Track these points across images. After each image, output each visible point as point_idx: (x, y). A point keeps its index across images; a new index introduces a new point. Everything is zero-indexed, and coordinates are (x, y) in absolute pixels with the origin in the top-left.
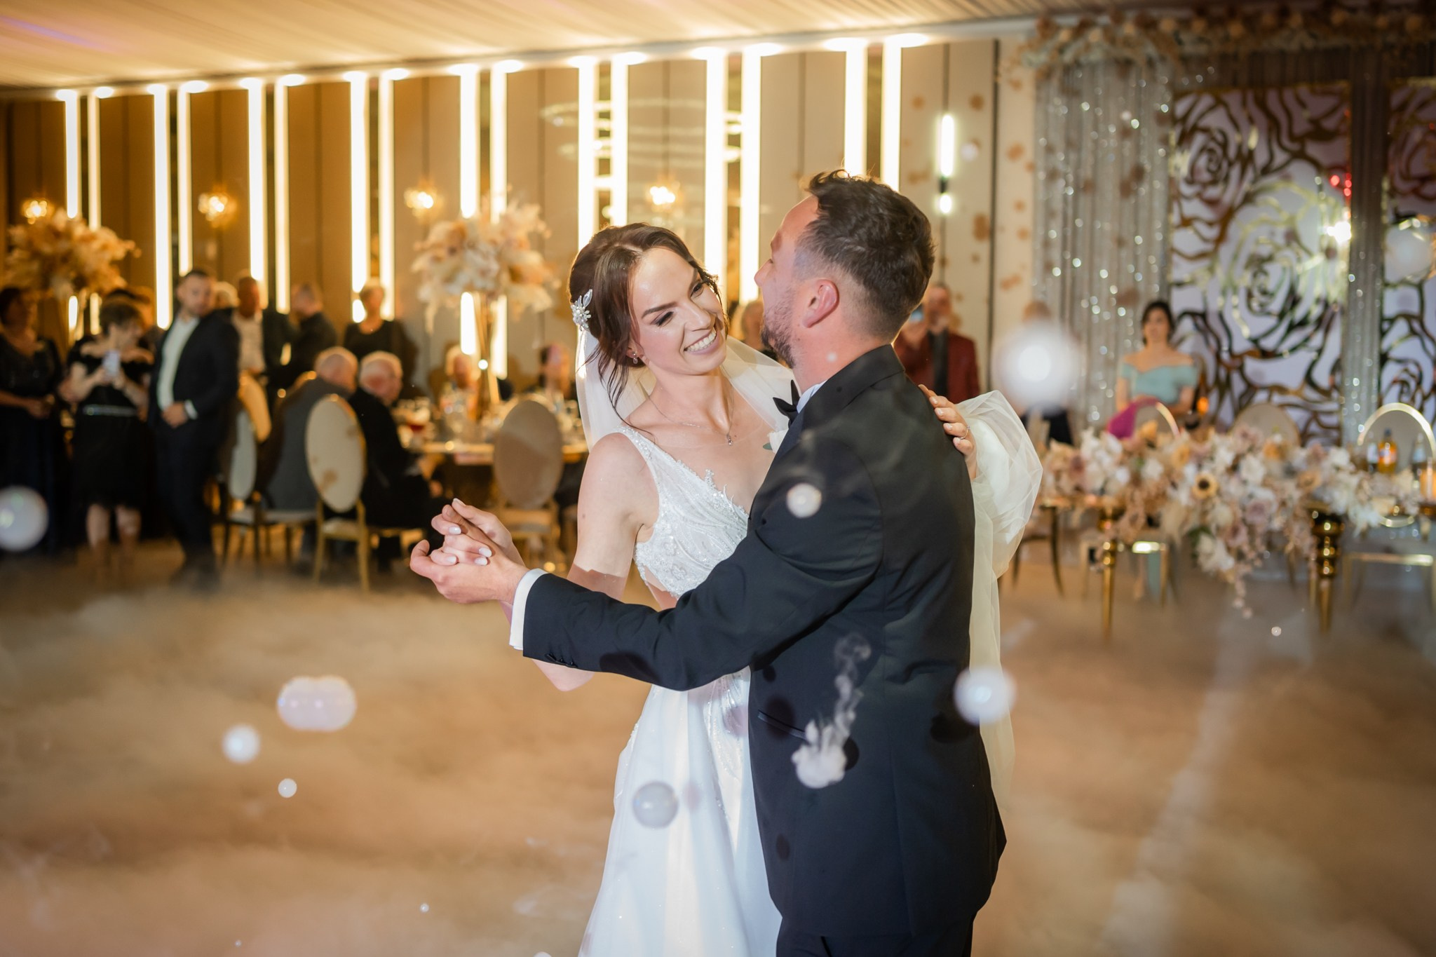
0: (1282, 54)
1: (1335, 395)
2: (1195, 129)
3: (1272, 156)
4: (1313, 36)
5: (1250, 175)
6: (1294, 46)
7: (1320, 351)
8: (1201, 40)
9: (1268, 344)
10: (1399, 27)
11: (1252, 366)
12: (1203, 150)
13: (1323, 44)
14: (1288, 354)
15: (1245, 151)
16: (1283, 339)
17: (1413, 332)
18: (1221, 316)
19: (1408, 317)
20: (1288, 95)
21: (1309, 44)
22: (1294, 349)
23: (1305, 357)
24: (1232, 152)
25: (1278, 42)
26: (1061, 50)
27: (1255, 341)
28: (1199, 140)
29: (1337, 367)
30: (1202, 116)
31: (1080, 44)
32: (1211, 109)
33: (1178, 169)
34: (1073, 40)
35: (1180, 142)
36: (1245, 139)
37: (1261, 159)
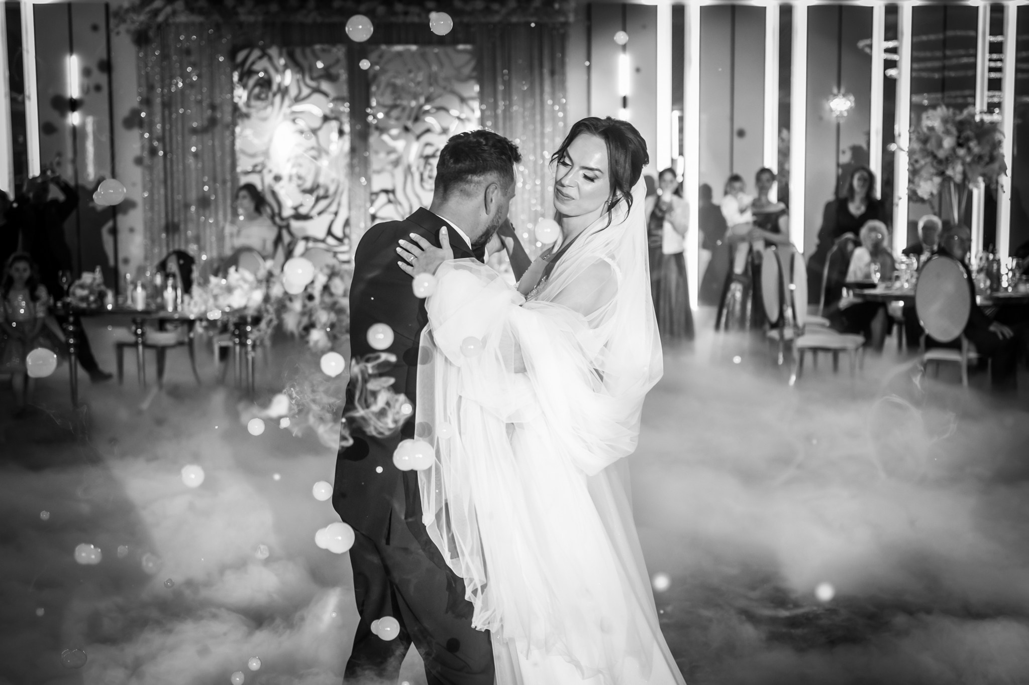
0: (302, 25)
1: (346, 241)
2: (250, 72)
3: (300, 90)
4: (321, 15)
5: (287, 102)
6: (309, 20)
7: (336, 214)
8: (250, 13)
9: (303, 211)
11: (295, 225)
12: (255, 86)
13: (327, 20)
14: (317, 216)
15: (282, 87)
16: (313, 207)
17: (390, 201)
18: (274, 193)
19: (386, 191)
20: (308, 51)
21: (319, 19)
22: (320, 213)
23: (327, 218)
24: (275, 87)
25: (300, 17)
26: (156, 13)
27: (296, 209)
28: (253, 79)
29: (347, 223)
30: (253, 63)
31: (169, 9)
32: (260, 58)
33: (240, 97)
34: (164, 7)
35: (240, 79)
36: (283, 79)
37: (293, 92)
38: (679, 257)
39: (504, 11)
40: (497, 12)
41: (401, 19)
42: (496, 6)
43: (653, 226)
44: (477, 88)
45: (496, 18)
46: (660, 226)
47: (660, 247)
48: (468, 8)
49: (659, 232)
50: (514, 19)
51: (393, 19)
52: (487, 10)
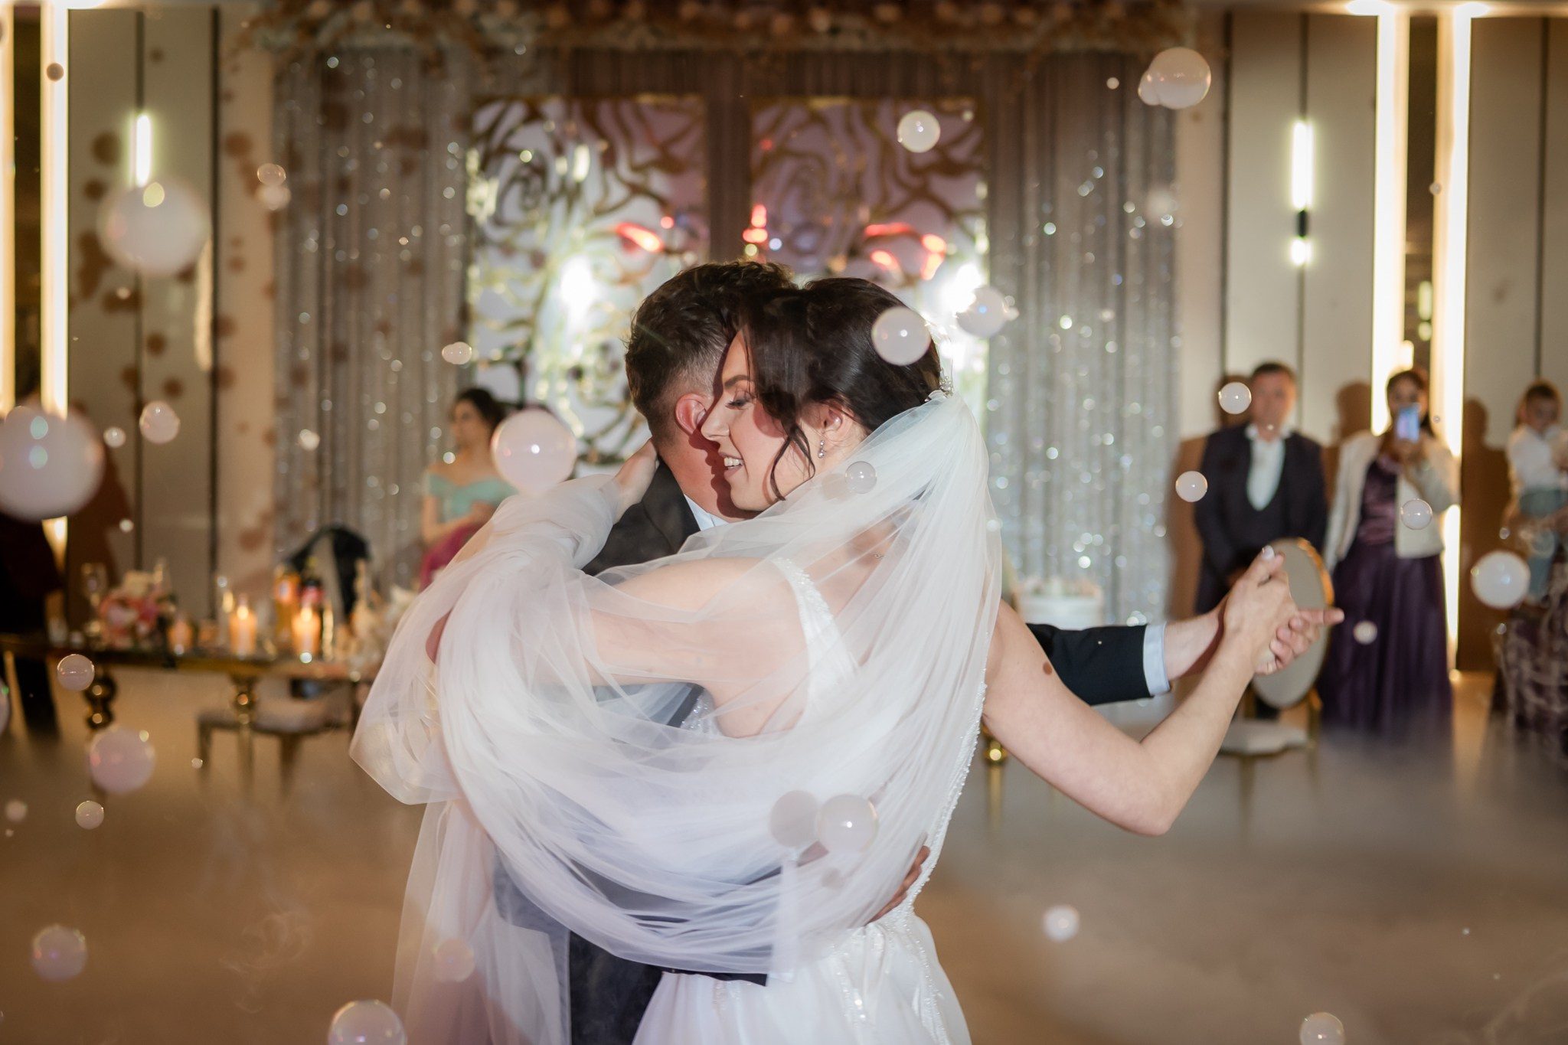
0: (615, 54)
2: (504, 150)
3: (606, 190)
4: (655, 32)
5: (578, 214)
6: (630, 44)
8: (509, 24)
9: (607, 445)
10: (762, 28)
12: (513, 180)
13: (669, 44)
15: (570, 185)
20: (626, 109)
21: (651, 42)
24: (554, 184)
25: (609, 38)
26: (314, 27)
27: (589, 441)
28: (509, 165)
30: (511, 133)
31: (340, 19)
32: (524, 122)
33: (481, 204)
34: (332, 13)
35: (484, 166)
36: (571, 165)
37: (592, 195)
38: (1431, 564)
39: (1043, 26)
40: (1028, 29)
41: (823, 43)
42: (1025, 16)
43: (1371, 497)
44: (982, 190)
45: (1027, 43)
46: (1391, 496)
47: (1392, 542)
48: (967, 20)
49: (1388, 510)
50: (1066, 44)
51: (807, 43)
52: (1008, 24)
